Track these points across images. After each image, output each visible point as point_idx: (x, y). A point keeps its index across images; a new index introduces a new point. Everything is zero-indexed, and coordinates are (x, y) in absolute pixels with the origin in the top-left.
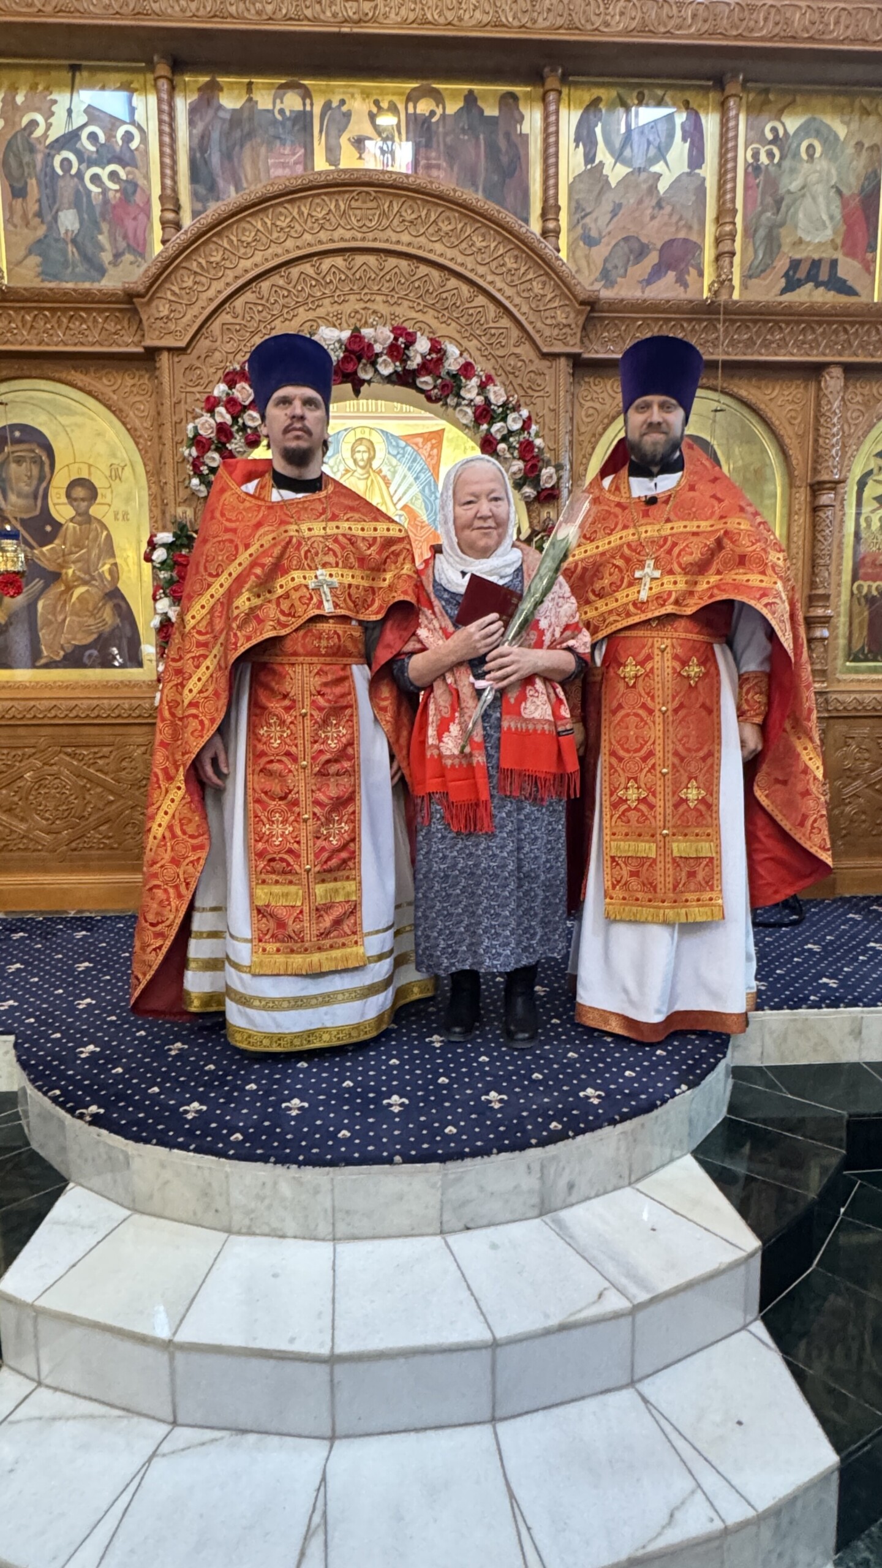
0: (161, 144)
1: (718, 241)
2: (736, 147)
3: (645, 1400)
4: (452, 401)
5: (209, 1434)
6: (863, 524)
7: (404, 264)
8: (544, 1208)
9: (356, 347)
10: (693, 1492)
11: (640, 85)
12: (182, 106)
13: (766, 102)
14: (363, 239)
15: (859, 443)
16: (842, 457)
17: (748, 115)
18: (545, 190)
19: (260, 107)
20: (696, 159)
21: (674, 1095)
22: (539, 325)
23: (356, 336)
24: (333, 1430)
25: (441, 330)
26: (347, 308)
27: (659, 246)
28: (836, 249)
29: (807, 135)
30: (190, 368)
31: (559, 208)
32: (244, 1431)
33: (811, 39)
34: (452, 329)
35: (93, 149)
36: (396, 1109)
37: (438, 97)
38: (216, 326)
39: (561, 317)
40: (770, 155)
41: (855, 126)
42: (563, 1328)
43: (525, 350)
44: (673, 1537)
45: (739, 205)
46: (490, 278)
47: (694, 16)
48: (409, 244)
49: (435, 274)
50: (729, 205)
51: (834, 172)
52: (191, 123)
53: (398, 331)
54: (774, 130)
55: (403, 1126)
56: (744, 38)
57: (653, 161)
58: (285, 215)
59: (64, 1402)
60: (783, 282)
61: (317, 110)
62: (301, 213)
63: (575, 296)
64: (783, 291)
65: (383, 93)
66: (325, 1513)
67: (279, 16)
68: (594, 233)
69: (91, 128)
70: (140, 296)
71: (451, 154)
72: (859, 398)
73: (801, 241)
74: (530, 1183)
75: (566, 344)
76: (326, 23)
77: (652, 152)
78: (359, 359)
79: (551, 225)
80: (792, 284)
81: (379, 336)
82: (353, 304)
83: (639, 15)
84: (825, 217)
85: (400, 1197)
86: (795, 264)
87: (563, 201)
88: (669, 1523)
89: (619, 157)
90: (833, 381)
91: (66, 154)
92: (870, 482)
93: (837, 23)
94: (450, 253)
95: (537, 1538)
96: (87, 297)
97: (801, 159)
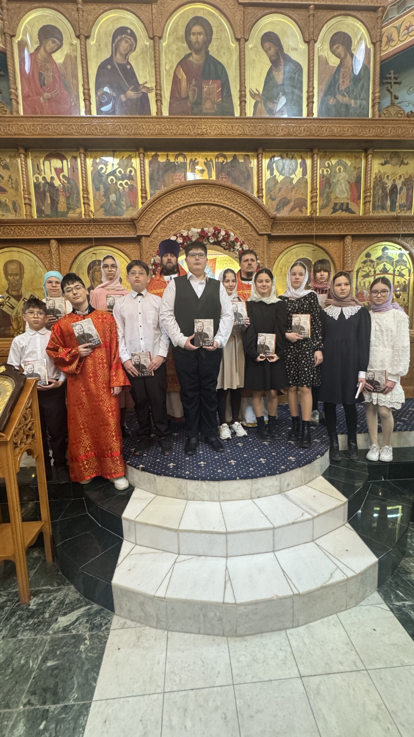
0: (141, 173)
1: (312, 198)
2: (317, 170)
3: (318, 545)
4: (232, 249)
5: (190, 557)
6: (358, 284)
7: (216, 208)
8: (281, 492)
9: (203, 234)
10: (336, 569)
11: (287, 151)
12: (147, 162)
13: (326, 155)
14: (204, 201)
15: (357, 259)
16: (352, 264)
17: (320, 160)
18: (258, 184)
19: (171, 161)
20: (304, 173)
21: (317, 458)
22: (258, 225)
23: (203, 231)
24: (227, 554)
25: (228, 228)
26: (199, 222)
27: (293, 200)
28: (348, 199)
29: (339, 165)
30: (151, 241)
31: (263, 189)
32: (200, 556)
33: (340, 136)
34: (231, 227)
35: (120, 175)
36: (233, 464)
37: (225, 157)
38: (159, 229)
39: (265, 222)
40: (327, 171)
41: (353, 162)
42: (293, 523)
43: (254, 233)
44: (332, 581)
45: (318, 187)
46: (242, 211)
47: (304, 130)
48: (218, 202)
49: (226, 211)
50: (315, 187)
51: (347, 176)
52: (150, 166)
53: (215, 229)
54: (328, 164)
55: (237, 468)
56: (320, 136)
57: (291, 174)
58: (179, 194)
59: (144, 549)
60: (332, 210)
61: (188, 162)
62: (185, 193)
63: (269, 216)
64: (332, 213)
65: (208, 155)
66: (229, 577)
67: (177, 134)
68: (273, 197)
69: (119, 169)
70: (136, 220)
71: (228, 174)
72: (356, 245)
73: (337, 197)
74: (277, 483)
75: (266, 231)
76: (192, 136)
77: (291, 172)
78: (204, 238)
79: (261, 195)
80: (335, 211)
81: (210, 230)
82: (201, 220)
83: (287, 130)
84: (345, 190)
85: (239, 488)
86: (336, 204)
87: (264, 187)
88: (331, 577)
89: (281, 173)
90: (348, 240)
91: (112, 177)
92: (360, 271)
93: (348, 131)
94: (230, 204)
95: (293, 582)
96: (119, 221)
97: (337, 173)
